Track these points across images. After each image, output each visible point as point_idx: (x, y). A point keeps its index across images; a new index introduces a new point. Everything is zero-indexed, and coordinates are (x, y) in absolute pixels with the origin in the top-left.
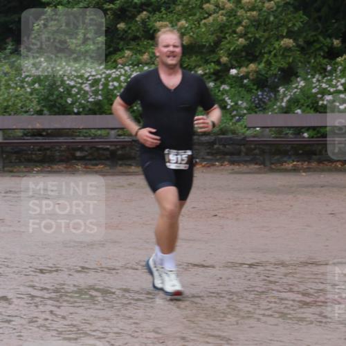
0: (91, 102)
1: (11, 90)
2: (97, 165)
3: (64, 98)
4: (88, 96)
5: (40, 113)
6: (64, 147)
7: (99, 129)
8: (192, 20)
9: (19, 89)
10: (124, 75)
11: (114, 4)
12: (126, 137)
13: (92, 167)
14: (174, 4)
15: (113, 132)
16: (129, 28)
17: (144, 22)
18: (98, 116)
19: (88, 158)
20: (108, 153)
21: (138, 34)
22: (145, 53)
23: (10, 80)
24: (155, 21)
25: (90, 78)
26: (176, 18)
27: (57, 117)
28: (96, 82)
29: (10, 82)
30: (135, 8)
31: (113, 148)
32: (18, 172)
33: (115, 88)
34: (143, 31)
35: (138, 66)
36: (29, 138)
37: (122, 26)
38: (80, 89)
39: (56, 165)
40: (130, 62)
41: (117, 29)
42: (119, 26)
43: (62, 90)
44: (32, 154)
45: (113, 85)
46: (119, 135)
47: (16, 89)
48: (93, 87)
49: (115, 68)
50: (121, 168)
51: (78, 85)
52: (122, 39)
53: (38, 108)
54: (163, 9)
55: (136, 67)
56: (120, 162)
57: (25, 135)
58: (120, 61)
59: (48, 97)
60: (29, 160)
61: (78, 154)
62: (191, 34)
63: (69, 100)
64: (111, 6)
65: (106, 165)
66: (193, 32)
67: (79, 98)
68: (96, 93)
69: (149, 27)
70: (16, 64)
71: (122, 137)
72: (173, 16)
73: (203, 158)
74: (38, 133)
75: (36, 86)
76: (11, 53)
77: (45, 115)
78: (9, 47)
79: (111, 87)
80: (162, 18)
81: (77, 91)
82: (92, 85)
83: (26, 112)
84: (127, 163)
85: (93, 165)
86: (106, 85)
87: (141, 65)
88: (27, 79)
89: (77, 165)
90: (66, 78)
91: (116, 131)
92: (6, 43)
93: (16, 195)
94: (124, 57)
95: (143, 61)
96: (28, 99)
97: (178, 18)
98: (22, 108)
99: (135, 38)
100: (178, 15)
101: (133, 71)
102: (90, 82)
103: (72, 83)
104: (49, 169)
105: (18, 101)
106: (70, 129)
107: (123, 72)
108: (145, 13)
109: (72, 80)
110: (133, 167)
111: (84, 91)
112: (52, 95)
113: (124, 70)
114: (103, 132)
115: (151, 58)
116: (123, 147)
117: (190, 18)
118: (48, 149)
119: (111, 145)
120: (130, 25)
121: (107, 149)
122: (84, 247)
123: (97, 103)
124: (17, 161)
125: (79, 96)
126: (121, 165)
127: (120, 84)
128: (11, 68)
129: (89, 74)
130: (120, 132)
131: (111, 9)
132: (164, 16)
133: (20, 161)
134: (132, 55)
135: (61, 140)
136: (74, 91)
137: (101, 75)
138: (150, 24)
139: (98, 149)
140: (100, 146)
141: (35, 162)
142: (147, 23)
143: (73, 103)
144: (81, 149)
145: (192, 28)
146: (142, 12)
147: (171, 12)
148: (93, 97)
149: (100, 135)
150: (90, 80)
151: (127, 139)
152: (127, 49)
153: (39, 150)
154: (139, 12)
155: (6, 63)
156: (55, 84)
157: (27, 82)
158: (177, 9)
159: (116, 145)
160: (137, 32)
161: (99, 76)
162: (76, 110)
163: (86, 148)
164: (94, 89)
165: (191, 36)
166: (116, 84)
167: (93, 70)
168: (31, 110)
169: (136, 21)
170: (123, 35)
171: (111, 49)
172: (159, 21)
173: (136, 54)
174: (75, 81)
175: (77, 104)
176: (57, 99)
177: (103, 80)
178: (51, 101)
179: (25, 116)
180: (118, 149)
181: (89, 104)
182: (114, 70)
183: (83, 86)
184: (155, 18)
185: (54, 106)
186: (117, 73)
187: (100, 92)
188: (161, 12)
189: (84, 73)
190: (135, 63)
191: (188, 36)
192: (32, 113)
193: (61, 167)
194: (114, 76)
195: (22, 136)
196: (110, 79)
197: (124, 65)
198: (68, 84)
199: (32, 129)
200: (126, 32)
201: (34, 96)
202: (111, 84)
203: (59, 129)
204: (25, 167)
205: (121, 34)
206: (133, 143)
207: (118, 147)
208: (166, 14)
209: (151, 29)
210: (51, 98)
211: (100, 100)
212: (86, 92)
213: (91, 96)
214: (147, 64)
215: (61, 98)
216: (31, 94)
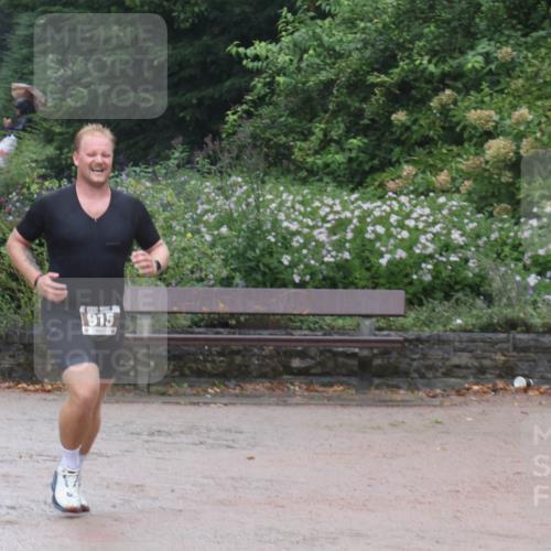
0: (328, 264)
1: (174, 238)
2: (331, 385)
3: (275, 256)
4: (324, 252)
5: (227, 282)
6: (269, 349)
7: (340, 316)
8: (543, 107)
9: (189, 235)
10: (397, 213)
11: (387, 74)
12: (392, 333)
13: (321, 389)
14: (510, 76)
15: (367, 322)
16: (415, 122)
17: (444, 110)
18: (340, 291)
19: (313, 371)
20: (354, 362)
21: (432, 133)
22: (442, 170)
23: (174, 218)
24: (467, 109)
25: (331, 217)
26: (510, 103)
27: (261, 290)
28: (341, 225)
29: (174, 224)
30: (428, 82)
31: (365, 353)
32: (176, 394)
33: (378, 237)
34: (443, 128)
35: (427, 196)
36: (201, 330)
37: (400, 117)
38: (308, 239)
39: (251, 382)
40: (411, 188)
41: (390, 123)
42: (394, 117)
43: (273, 240)
44: (205, 361)
45: (374, 232)
46: (380, 329)
47: (184, 235)
48: (335, 234)
49: (381, 198)
50: (377, 392)
51: (306, 230)
52: (398, 142)
53: (225, 273)
54: (485, 85)
55: (423, 197)
56: (377, 381)
57: (196, 324)
58: (391, 185)
59: (245, 251)
60: (200, 373)
61: (296, 363)
62: (538, 135)
63: (286, 260)
64: (383, 78)
65: (349, 385)
66: (541, 130)
67: (305, 256)
68: (339, 246)
69: (455, 120)
70: (187, 187)
71: (385, 333)
72: (504, 99)
73: (542, 378)
74: (220, 321)
75: (224, 230)
76: (179, 166)
77: (237, 286)
78: (177, 154)
79: (369, 236)
80: (483, 102)
81: (302, 241)
82: (332, 231)
83: (201, 280)
84: (390, 383)
85: (323, 385)
86: (359, 232)
87: (432, 194)
88: (206, 217)
89: (292, 384)
90: (282, 216)
91: (374, 320)
92: (171, 147)
93: (170, 440)
94: (399, 177)
95: (437, 185)
96: (205, 254)
97: (515, 102)
98: (192, 272)
99: (425, 142)
100: (514, 97)
101: (415, 206)
102: (329, 225)
103: (294, 227)
104: (238, 391)
105: (186, 258)
106: (282, 315)
107: (396, 206)
108: (448, 92)
109: (295, 220)
110: (402, 392)
111: (317, 241)
112: (253, 248)
113: (399, 202)
114: (348, 322)
115: (453, 179)
116: (385, 353)
117: (539, 103)
118: (238, 352)
119: (360, 348)
120: (415, 116)
121: (354, 355)
122: (298, 542)
123: (341, 266)
124: (177, 373)
125: (305, 251)
126: (377, 387)
127: (388, 230)
128: (178, 195)
129: (328, 210)
130: (382, 323)
131: (381, 84)
132: (487, 99)
133: (183, 375)
134: (416, 175)
135: (265, 335)
136: (297, 241)
137: (352, 212)
138: (457, 114)
139: (335, 354)
140: (340, 349)
141: (211, 375)
142: (451, 113)
143: (293, 265)
144: (303, 355)
145: (540, 123)
146: (443, 90)
147: (502, 91)
148: (334, 253)
149: (343, 328)
150: (328, 222)
151: (394, 336)
152: (407, 162)
153: (220, 354)
154: (437, 91)
155: (168, 185)
156: (259, 227)
157: (206, 224)
158: (513, 87)
159: (372, 348)
160: (430, 130)
161: (348, 214)
162: (297, 279)
163: (313, 351)
164: (335, 238)
165: (536, 139)
166: (380, 229)
167: (337, 201)
168: (211, 276)
169: (430, 109)
170: (402, 134)
171: (376, 162)
172: (475, 109)
173: (424, 172)
174: (301, 222)
175: (302, 266)
176: (262, 255)
177: (355, 221)
178: (250, 260)
179: (199, 288)
180: (375, 356)
181: (323, 267)
182: (379, 203)
183: (316, 232)
184: (466, 104)
185: (255, 269)
186: (385, 207)
187: (347, 245)
188: (480, 91)
189: (318, 208)
190: (421, 190)
191: (530, 139)
192: (212, 282)
193: (261, 387)
194: (377, 213)
195: (190, 327)
196: (369, 220)
197: (398, 193)
198: (287, 228)
199: (210, 314)
200: (408, 128)
201: (219, 249)
202: (370, 228)
203: (263, 314)
204: (191, 386)
205: (398, 133)
206: (407, 344)
207: (375, 351)
208: (491, 94)
209: (458, 123)
210: (250, 254)
211: (347, 260)
212: (320, 245)
213: (329, 252)
214: (444, 192)
215: (271, 254)
216: (213, 245)
